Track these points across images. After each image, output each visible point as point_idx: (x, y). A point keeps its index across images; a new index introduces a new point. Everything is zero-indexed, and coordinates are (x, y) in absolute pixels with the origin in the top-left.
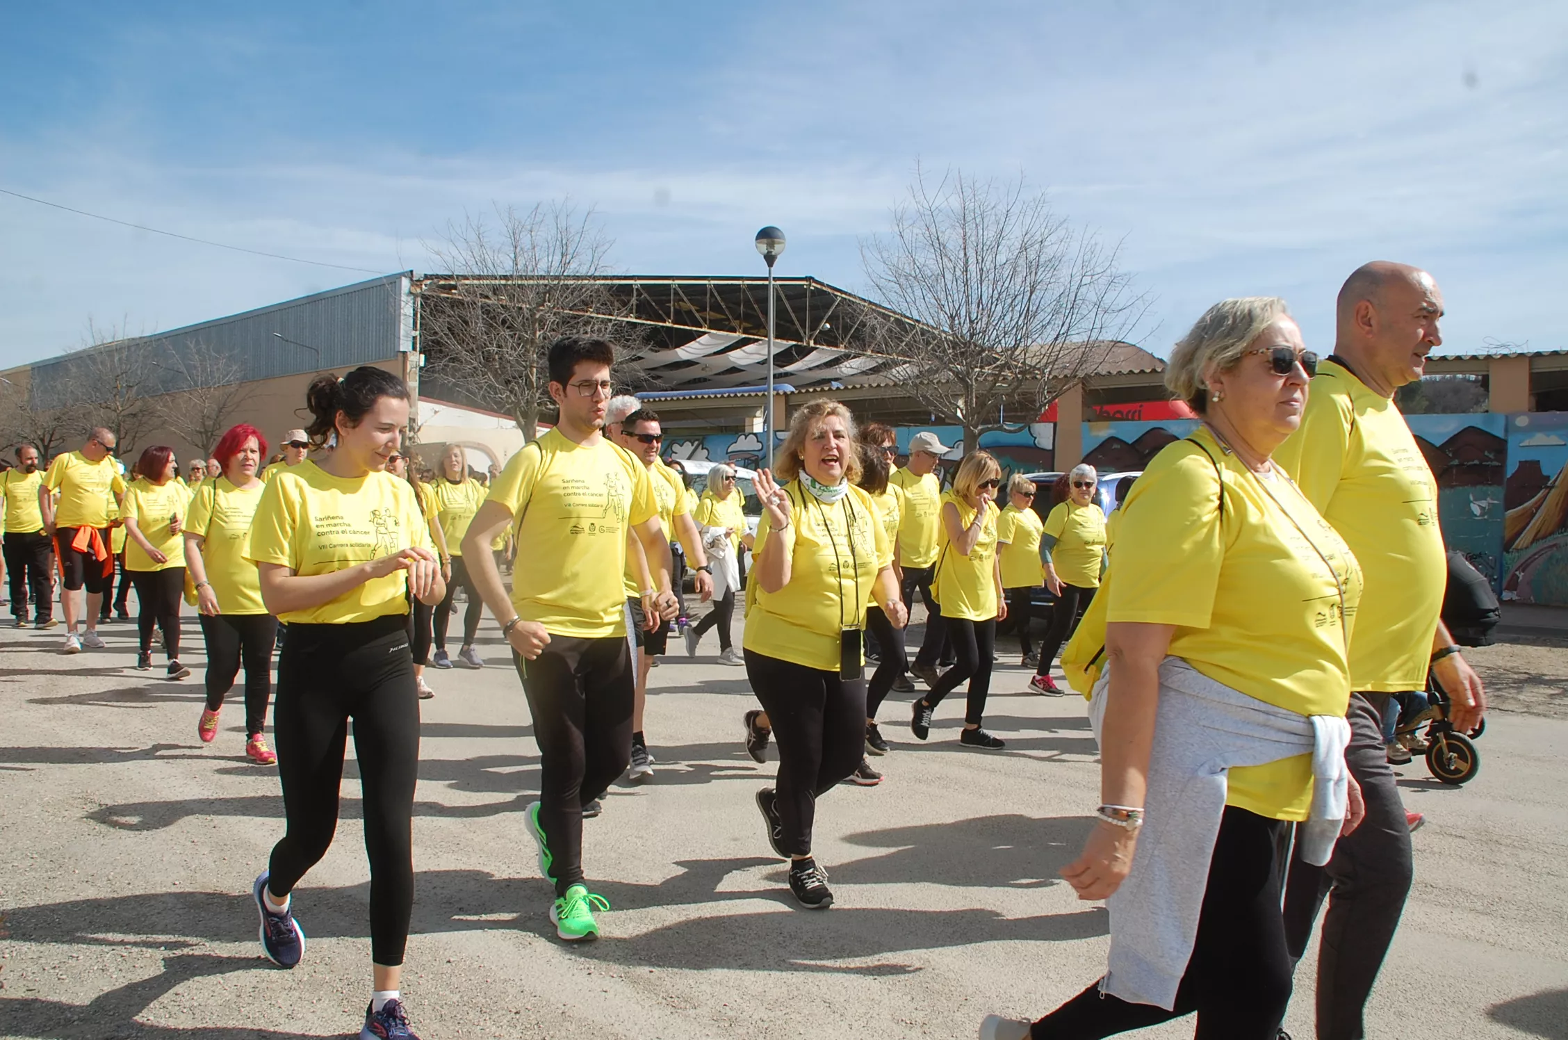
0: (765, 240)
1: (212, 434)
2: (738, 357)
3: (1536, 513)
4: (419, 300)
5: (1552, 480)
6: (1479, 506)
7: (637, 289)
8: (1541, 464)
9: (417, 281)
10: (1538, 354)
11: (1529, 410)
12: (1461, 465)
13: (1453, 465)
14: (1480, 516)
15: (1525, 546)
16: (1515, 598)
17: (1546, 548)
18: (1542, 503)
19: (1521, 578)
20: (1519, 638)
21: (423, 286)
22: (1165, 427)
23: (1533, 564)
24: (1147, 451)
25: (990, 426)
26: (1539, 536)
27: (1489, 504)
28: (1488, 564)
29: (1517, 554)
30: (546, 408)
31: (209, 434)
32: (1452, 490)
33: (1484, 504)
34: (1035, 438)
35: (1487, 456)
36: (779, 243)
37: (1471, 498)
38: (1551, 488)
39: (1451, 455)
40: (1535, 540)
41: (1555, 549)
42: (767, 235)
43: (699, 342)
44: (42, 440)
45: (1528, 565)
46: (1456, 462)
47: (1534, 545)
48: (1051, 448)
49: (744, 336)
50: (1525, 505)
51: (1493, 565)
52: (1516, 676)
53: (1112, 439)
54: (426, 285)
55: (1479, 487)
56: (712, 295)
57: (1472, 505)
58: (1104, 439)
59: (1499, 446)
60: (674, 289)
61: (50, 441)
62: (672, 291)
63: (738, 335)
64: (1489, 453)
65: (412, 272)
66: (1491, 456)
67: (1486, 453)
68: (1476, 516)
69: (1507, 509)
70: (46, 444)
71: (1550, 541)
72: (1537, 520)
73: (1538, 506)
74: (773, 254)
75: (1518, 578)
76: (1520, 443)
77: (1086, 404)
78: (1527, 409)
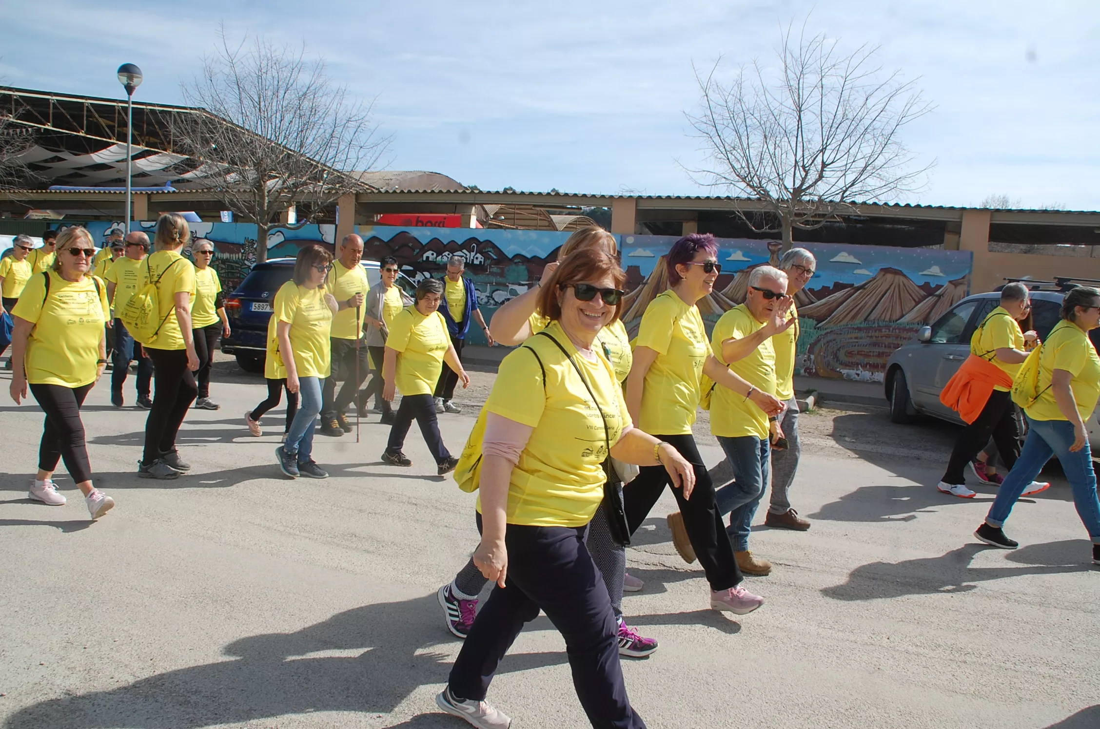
0: (126, 74)
3: (634, 300)
5: (646, 279)
7: (53, 104)
8: (641, 268)
10: (640, 197)
11: (635, 233)
18: (640, 294)
22: (409, 231)
24: (397, 248)
25: (276, 224)
34: (323, 235)
36: (136, 77)
40: (633, 317)
42: (127, 70)
43: (110, 151)
48: (333, 242)
49: (148, 149)
50: (630, 294)
53: (376, 238)
58: (368, 238)
62: (85, 108)
63: (142, 148)
72: (637, 305)
73: (636, 296)
74: (132, 85)
76: (629, 253)
77: (357, 212)
78: (633, 232)
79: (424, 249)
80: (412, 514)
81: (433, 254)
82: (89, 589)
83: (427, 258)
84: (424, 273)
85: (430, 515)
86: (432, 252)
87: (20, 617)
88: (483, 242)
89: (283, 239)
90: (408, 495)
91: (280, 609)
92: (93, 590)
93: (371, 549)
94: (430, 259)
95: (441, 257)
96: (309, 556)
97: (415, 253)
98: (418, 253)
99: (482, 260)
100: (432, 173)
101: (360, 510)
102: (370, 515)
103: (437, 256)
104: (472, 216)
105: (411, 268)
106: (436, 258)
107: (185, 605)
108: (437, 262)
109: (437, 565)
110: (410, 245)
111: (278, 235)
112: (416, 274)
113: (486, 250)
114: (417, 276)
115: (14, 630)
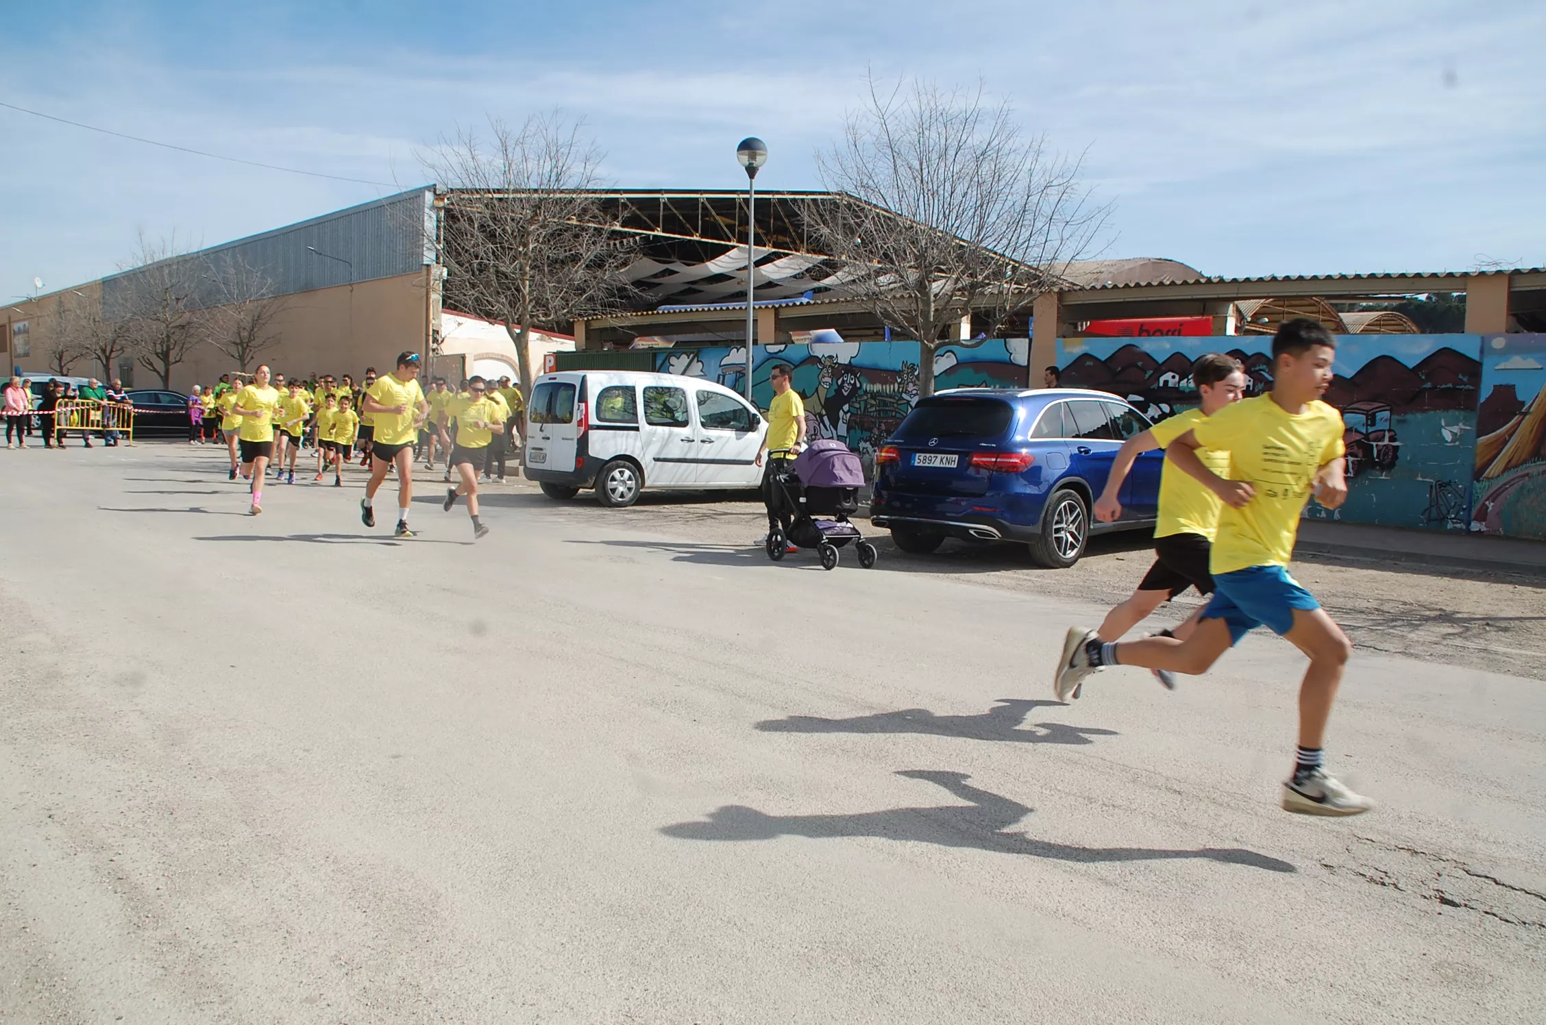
0: (747, 152)
1: (247, 346)
2: (771, 271)
3: (1508, 441)
4: (442, 214)
5: (1528, 405)
6: (1451, 432)
7: (664, 203)
8: (1517, 388)
9: (439, 195)
10: (1517, 272)
11: (1507, 332)
12: (1434, 388)
13: (1425, 389)
14: (1451, 442)
15: (1496, 475)
16: (1484, 529)
17: (1518, 477)
18: (1517, 429)
19: (1490, 509)
20: (1464, 572)
21: (446, 200)
22: (1137, 344)
23: (1503, 494)
24: (1119, 369)
25: (945, 341)
26: (1510, 465)
27: (1461, 429)
28: (1457, 492)
29: (1487, 483)
30: (538, 321)
31: (245, 345)
32: (1424, 414)
33: (1455, 429)
34: (1011, 354)
35: (1461, 380)
36: (761, 155)
37: (1443, 424)
38: (1525, 414)
39: (1423, 377)
40: (1507, 468)
41: (1527, 478)
42: (749, 146)
43: (728, 256)
44: (104, 351)
45: (1500, 494)
46: (1428, 385)
47: (1506, 473)
48: (1026, 364)
49: (774, 250)
50: (1498, 432)
51: (1462, 495)
52: (1427, 613)
53: (1086, 356)
54: (448, 199)
55: (1451, 412)
56: (741, 208)
57: (1443, 430)
58: (1077, 356)
59: (1473, 369)
60: (703, 203)
61: (112, 351)
62: (700, 205)
63: (768, 249)
64: (1463, 375)
65: (435, 185)
66: (1465, 380)
67: (1460, 376)
68: (1447, 442)
69: (1479, 436)
70: (108, 354)
71: (1521, 471)
72: (1511, 447)
73: (1511, 433)
74: (755, 165)
75: (1488, 508)
76: (1495, 366)
77: (1060, 319)
78: (1504, 330)
79: (1160, 369)
80: (1175, 811)
81: (1174, 377)
82: (666, 914)
83: (1166, 382)
84: (1160, 405)
85: (1206, 815)
86: (1172, 374)
87: (566, 956)
88: (1253, 355)
89: (955, 362)
90: (1164, 774)
91: (962, 991)
92: (672, 918)
93: (1111, 878)
94: (1170, 385)
95: (1186, 380)
96: (1009, 884)
97: (1147, 376)
98: (1150, 376)
99: (1251, 384)
100: (1160, 259)
101: (1090, 799)
102: (1104, 808)
103: (1180, 380)
104: (1228, 318)
105: (1141, 399)
106: (1179, 383)
107: (808, 965)
108: (1181, 389)
109: (1229, 921)
110: (1140, 364)
111: (947, 357)
112: (1149, 407)
113: (1257, 368)
114: (1149, 409)
115: (556, 979)
